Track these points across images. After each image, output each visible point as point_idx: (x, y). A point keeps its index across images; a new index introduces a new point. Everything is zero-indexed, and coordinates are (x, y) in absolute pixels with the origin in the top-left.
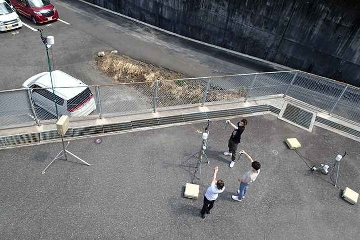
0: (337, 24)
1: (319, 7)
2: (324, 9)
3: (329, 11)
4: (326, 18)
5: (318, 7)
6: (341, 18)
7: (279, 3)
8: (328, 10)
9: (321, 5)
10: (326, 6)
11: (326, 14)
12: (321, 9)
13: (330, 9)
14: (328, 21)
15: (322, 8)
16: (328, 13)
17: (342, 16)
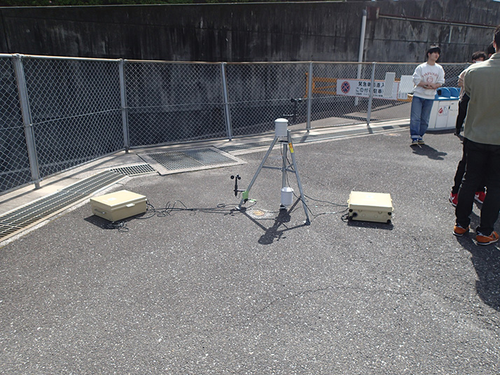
1: (55, 33)
2: (67, 39)
3: (78, 38)
5: (53, 35)
6: (104, 43)
8: (75, 34)
9: (57, 30)
10: (66, 29)
11: (76, 44)
12: (61, 37)
15: (60, 34)
16: (77, 41)
17: (104, 39)
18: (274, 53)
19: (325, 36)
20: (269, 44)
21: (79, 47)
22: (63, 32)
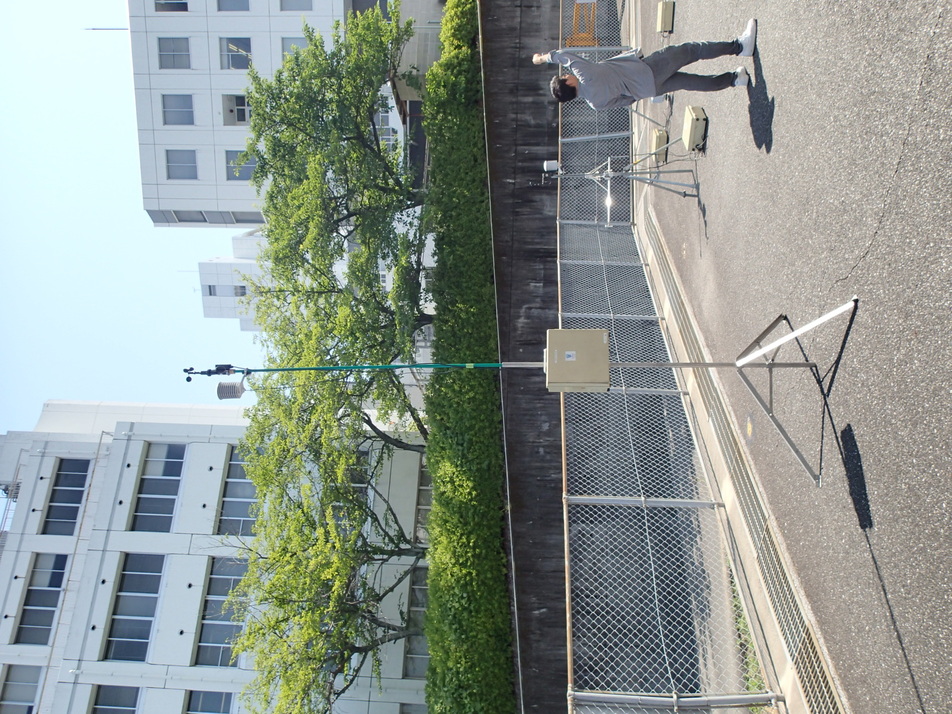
0: (544, 286)
1: (523, 328)
2: (528, 317)
3: (526, 308)
4: (540, 308)
5: (524, 330)
7: (539, 405)
8: (523, 310)
9: (520, 325)
10: (519, 317)
12: (527, 323)
13: (521, 307)
14: (543, 301)
15: (523, 323)
16: (530, 308)
17: (528, 284)
18: (541, 92)
19: (521, 22)
20: (530, 99)
21: (536, 308)
22: (522, 321)
